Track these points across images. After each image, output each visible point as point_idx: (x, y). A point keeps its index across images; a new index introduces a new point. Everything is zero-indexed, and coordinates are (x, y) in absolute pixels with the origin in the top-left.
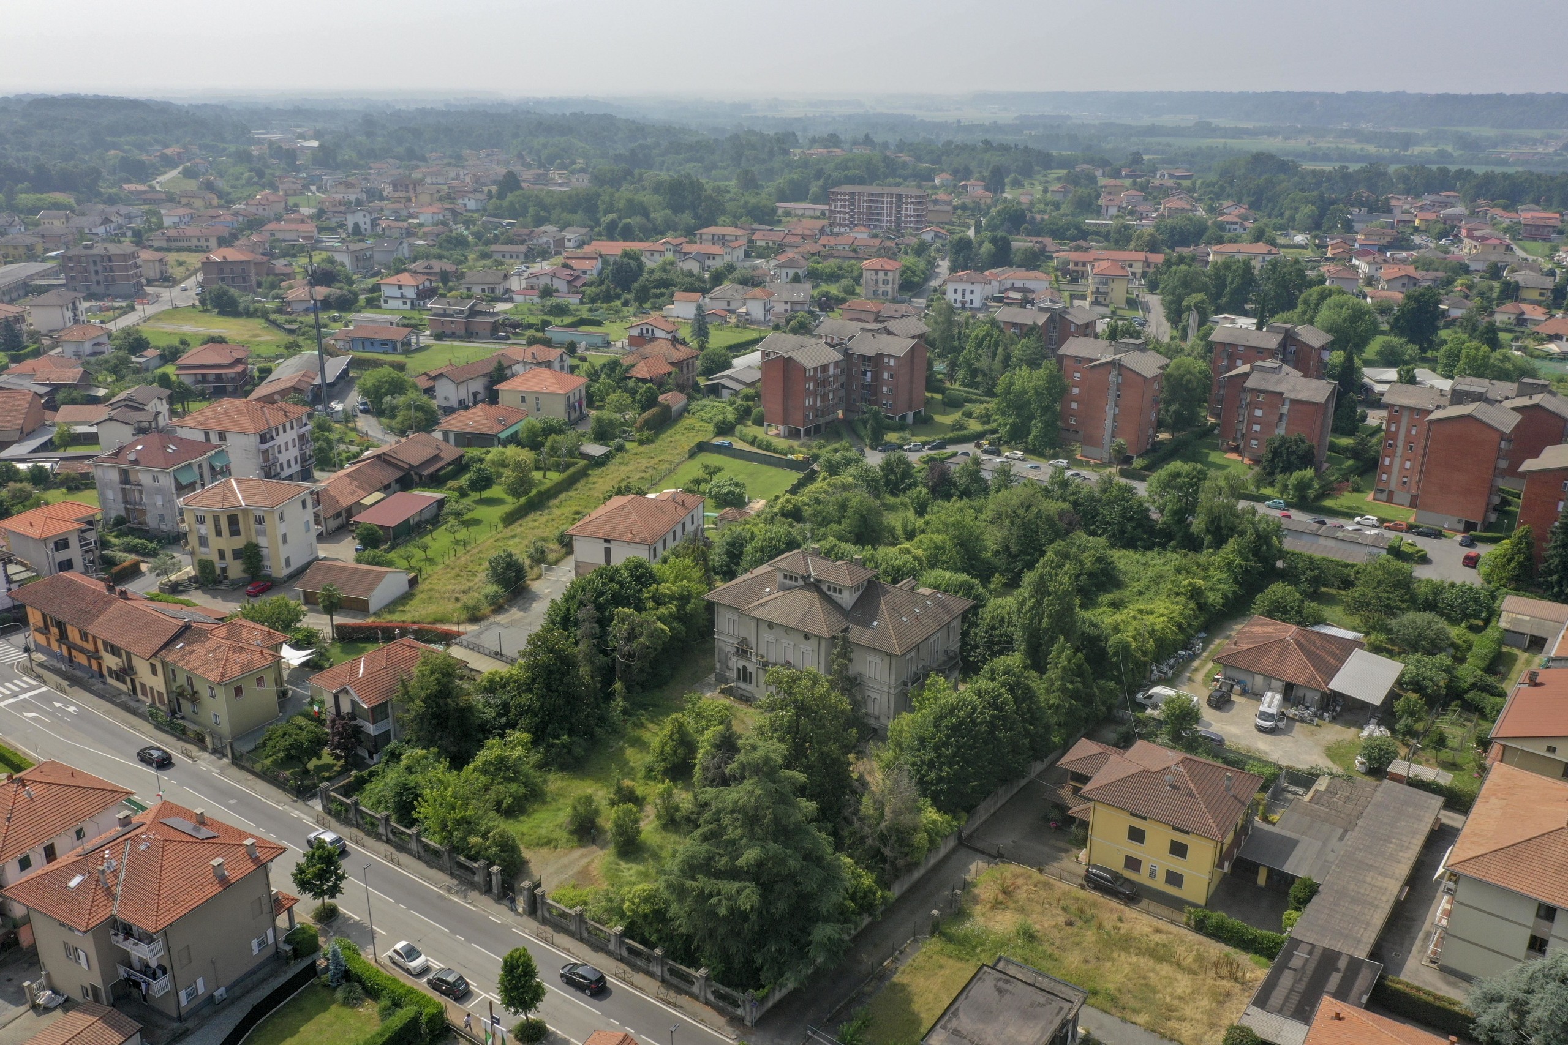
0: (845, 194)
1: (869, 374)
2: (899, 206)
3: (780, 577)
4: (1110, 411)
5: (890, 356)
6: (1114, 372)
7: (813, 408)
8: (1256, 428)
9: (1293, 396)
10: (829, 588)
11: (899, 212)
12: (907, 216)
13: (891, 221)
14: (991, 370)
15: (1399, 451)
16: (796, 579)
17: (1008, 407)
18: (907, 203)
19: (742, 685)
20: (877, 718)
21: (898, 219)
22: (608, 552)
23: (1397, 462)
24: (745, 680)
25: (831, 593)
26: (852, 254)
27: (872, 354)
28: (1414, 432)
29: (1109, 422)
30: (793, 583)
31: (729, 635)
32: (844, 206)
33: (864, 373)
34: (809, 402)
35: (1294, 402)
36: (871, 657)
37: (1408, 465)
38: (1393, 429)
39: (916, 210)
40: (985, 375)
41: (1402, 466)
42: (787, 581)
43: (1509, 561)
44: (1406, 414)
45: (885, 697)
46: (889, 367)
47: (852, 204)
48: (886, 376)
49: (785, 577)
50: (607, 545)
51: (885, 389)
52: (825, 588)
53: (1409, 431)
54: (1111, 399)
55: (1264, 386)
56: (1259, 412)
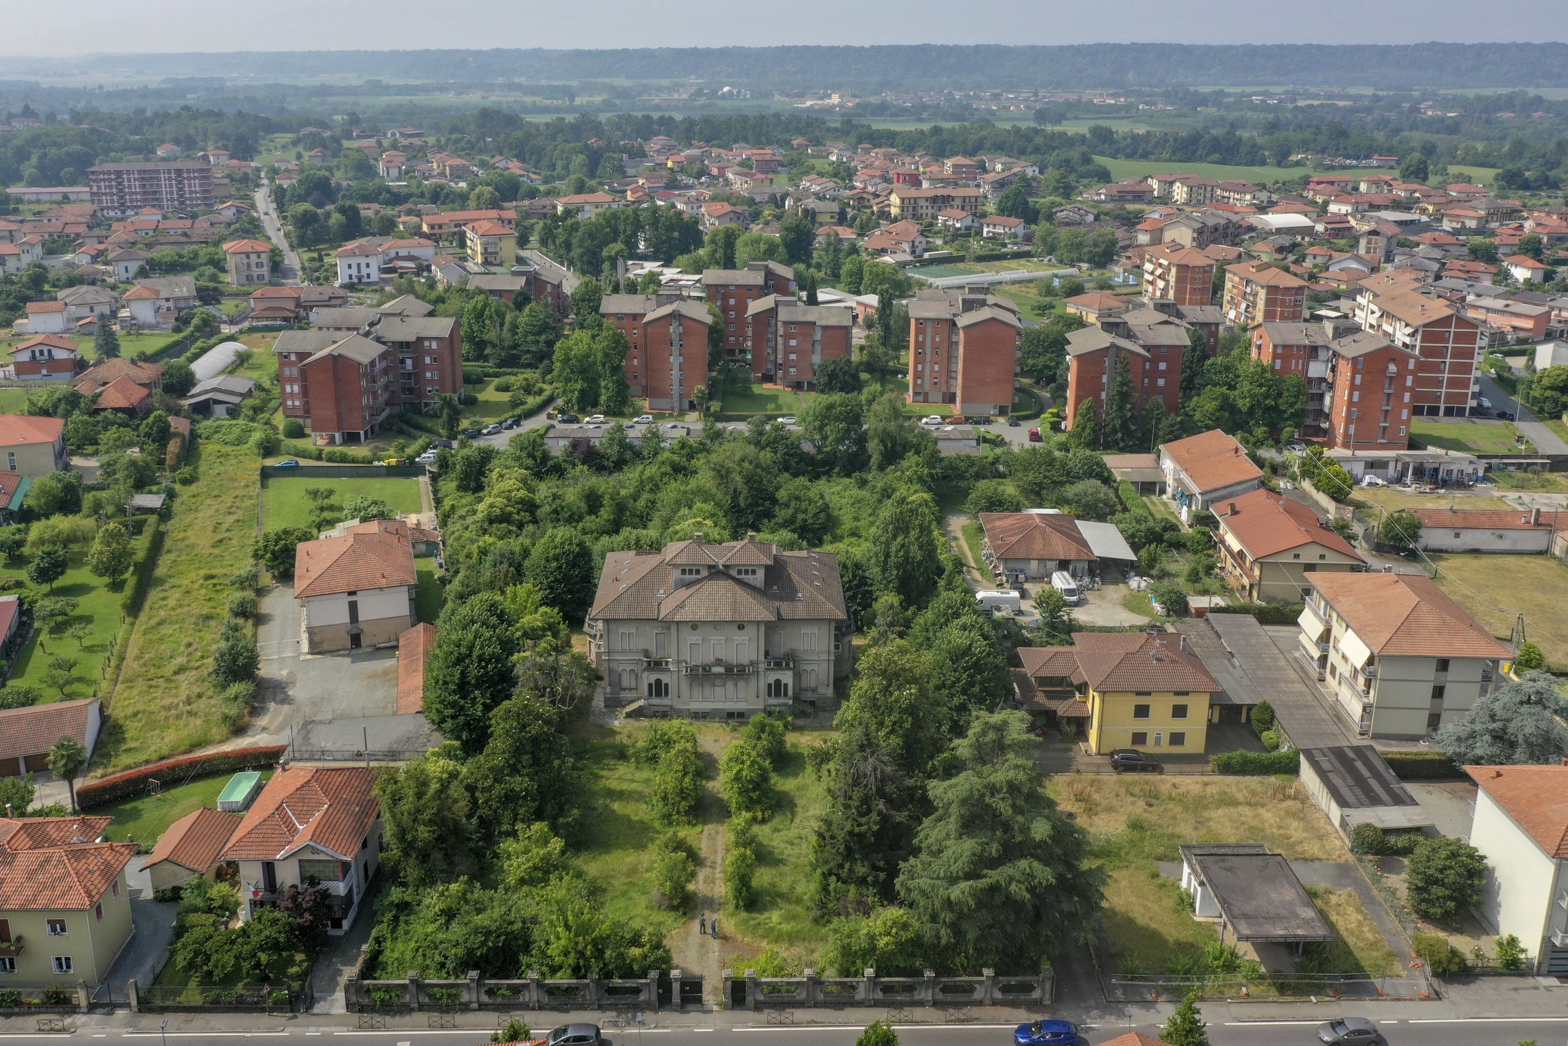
0: (109, 173)
1: (409, 362)
2: (180, 182)
3: (676, 574)
4: (675, 360)
5: (430, 339)
6: (675, 324)
7: (368, 406)
8: (793, 357)
9: (824, 323)
10: (739, 572)
11: (181, 189)
12: (191, 192)
13: (172, 200)
14: (501, 340)
15: (928, 357)
16: (698, 572)
17: (572, 372)
18: (189, 178)
19: (655, 701)
21: (181, 196)
22: (353, 607)
23: (928, 366)
24: (659, 694)
25: (743, 576)
26: (184, 239)
27: (413, 339)
28: (937, 340)
29: (675, 374)
30: (694, 577)
31: (623, 652)
32: (111, 187)
33: (403, 361)
34: (364, 401)
35: (825, 328)
36: (805, 630)
37: (936, 368)
38: (921, 339)
39: (201, 185)
40: (494, 346)
41: (932, 369)
42: (687, 577)
43: (1084, 429)
44: (929, 324)
45: (825, 665)
46: (430, 352)
47: (120, 184)
48: (428, 360)
49: (684, 572)
50: (353, 599)
51: (428, 375)
52: (734, 573)
53: (933, 339)
54: (675, 349)
55: (795, 318)
56: (793, 343)
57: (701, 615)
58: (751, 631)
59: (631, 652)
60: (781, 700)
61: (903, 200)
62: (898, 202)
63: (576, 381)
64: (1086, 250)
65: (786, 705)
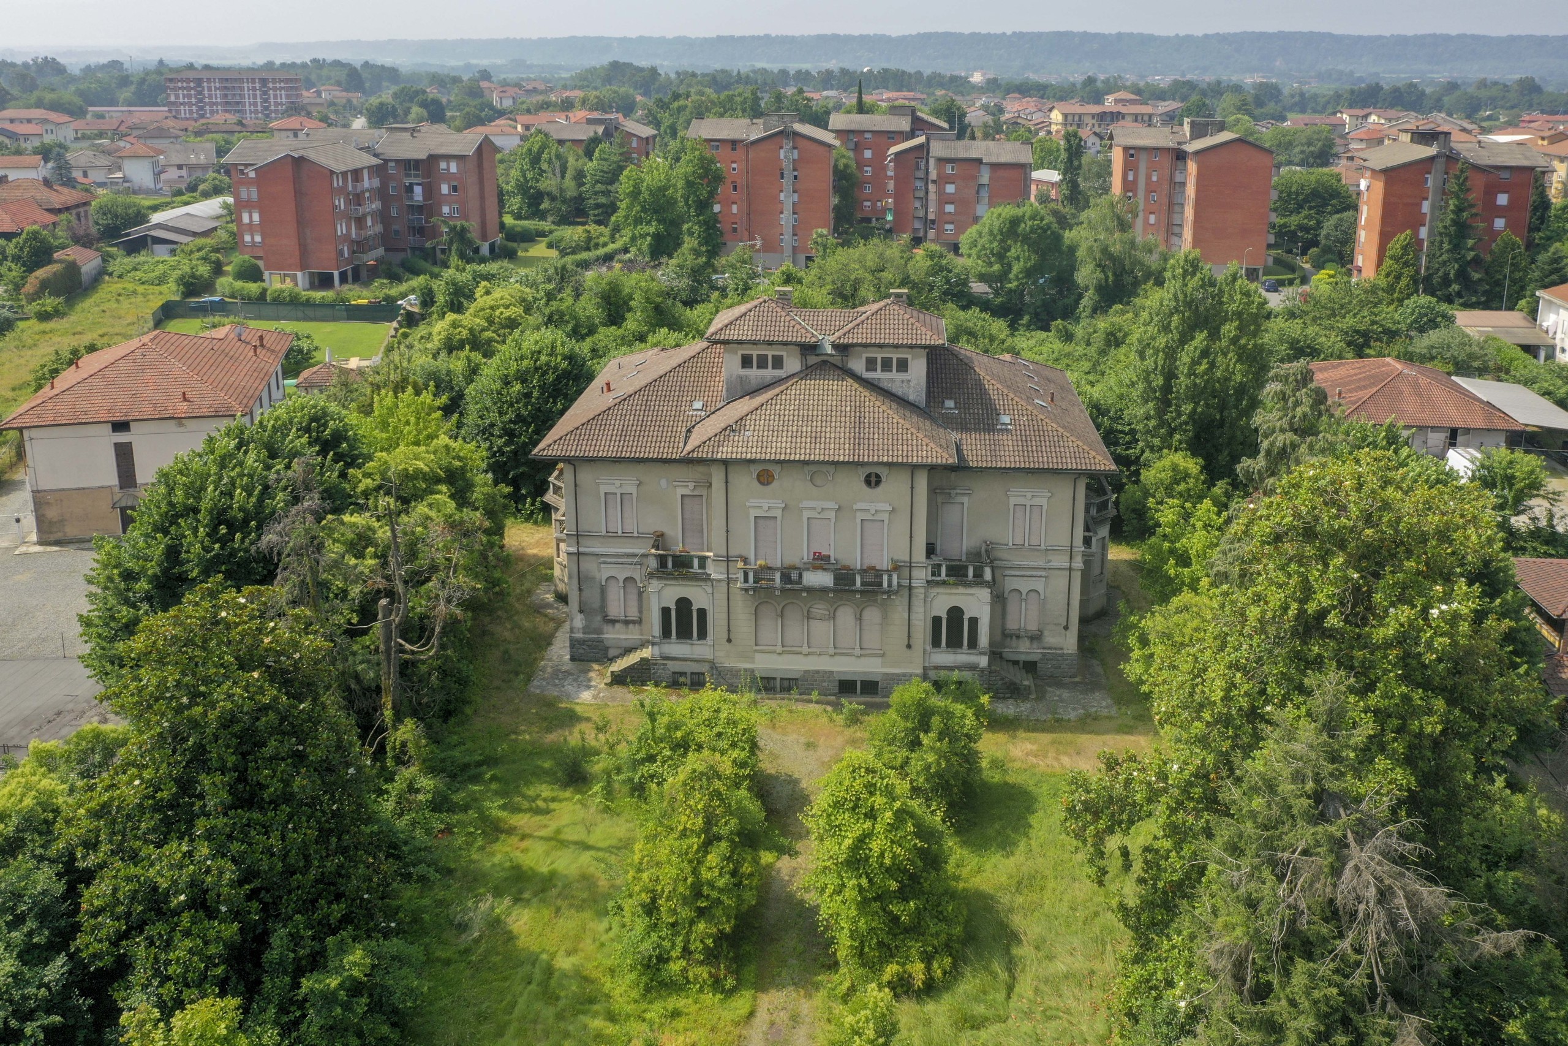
1: (418, 190)
2: (265, 93)
3: (730, 365)
4: (787, 199)
5: (448, 158)
6: (788, 145)
7: (347, 237)
8: (950, 208)
9: (994, 160)
10: (871, 364)
11: (266, 101)
12: (276, 104)
13: (256, 112)
14: (562, 190)
15: (1142, 204)
16: (778, 362)
17: (644, 209)
18: (275, 89)
19: (677, 648)
20: (1036, 637)
21: (266, 108)
23: (1140, 217)
24: (684, 633)
25: (878, 375)
26: (239, 128)
27: (423, 156)
28: (1154, 178)
29: (785, 216)
30: (769, 373)
31: (611, 536)
32: (189, 96)
33: (410, 189)
34: (341, 229)
35: (995, 166)
36: (1022, 495)
37: (1152, 219)
38: (1131, 178)
39: (287, 96)
40: (553, 199)
41: (1147, 221)
42: (754, 374)
43: (1398, 278)
44: (1143, 156)
45: (1060, 582)
46: (448, 177)
47: (200, 93)
48: (445, 189)
49: (746, 362)
50: (122, 437)
51: (446, 209)
52: (858, 365)
53: (1148, 177)
54: (787, 183)
55: (953, 154)
56: (950, 189)
57: (780, 448)
58: (895, 488)
59: (626, 536)
60: (963, 657)
61: (1065, 116)
62: (1060, 118)
63: (649, 223)
64: (1297, 149)
65: (972, 667)
